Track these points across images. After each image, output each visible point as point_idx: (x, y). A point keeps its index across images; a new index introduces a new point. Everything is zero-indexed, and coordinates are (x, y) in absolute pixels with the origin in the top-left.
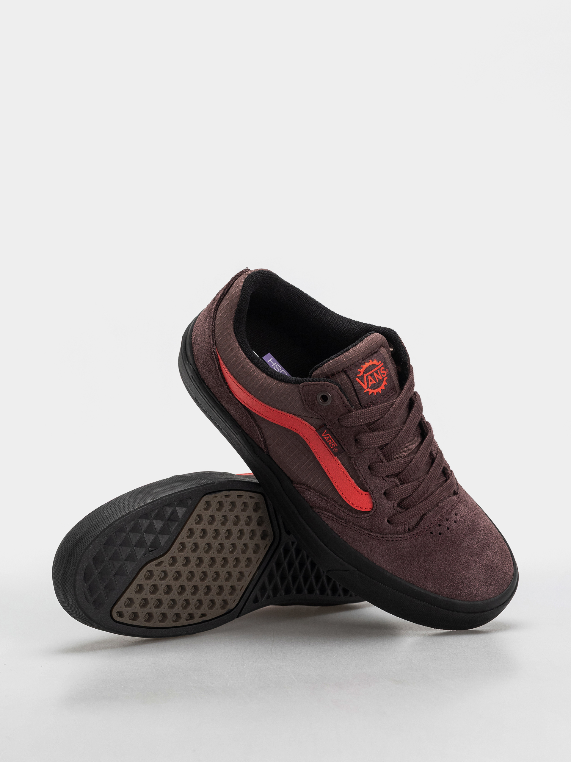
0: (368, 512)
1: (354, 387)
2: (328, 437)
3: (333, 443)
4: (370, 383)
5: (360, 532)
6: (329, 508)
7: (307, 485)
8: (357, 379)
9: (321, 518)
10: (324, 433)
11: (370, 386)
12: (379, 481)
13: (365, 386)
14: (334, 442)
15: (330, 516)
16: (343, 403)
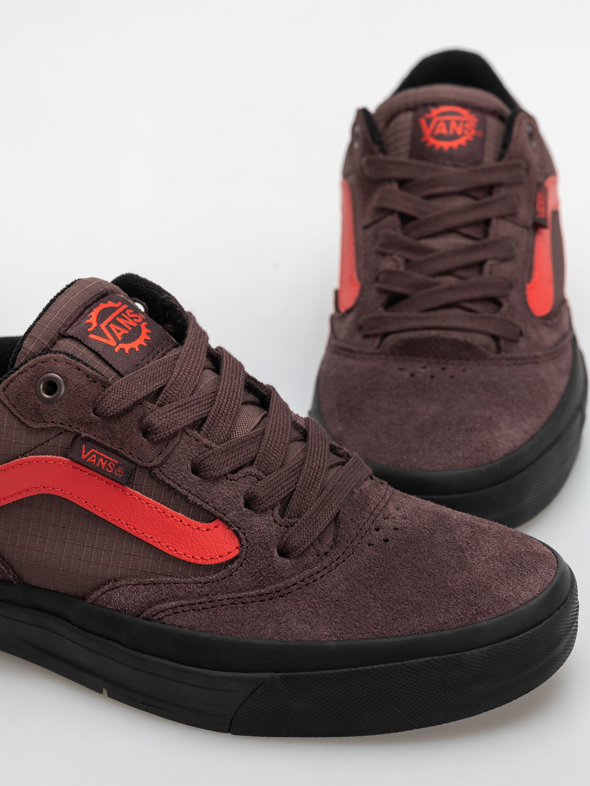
0: (237, 557)
1: (93, 351)
2: (94, 456)
3: (109, 461)
4: (119, 336)
5: (242, 603)
6: (166, 595)
7: (109, 581)
8: (92, 336)
9: (164, 623)
10: (83, 453)
11: (120, 339)
12: (225, 488)
13: (112, 343)
14: (108, 458)
15: (176, 607)
16: (87, 377)
